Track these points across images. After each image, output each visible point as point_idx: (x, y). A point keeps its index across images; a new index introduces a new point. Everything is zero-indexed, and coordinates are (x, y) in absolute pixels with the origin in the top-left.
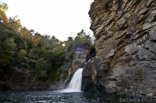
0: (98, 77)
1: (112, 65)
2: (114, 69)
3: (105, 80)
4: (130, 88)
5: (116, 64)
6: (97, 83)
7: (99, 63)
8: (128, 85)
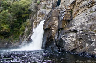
0: (59, 30)
1: (74, 12)
2: (76, 18)
3: (66, 33)
4: (91, 42)
5: (78, 11)
6: (58, 38)
7: (61, 12)
8: (90, 38)
